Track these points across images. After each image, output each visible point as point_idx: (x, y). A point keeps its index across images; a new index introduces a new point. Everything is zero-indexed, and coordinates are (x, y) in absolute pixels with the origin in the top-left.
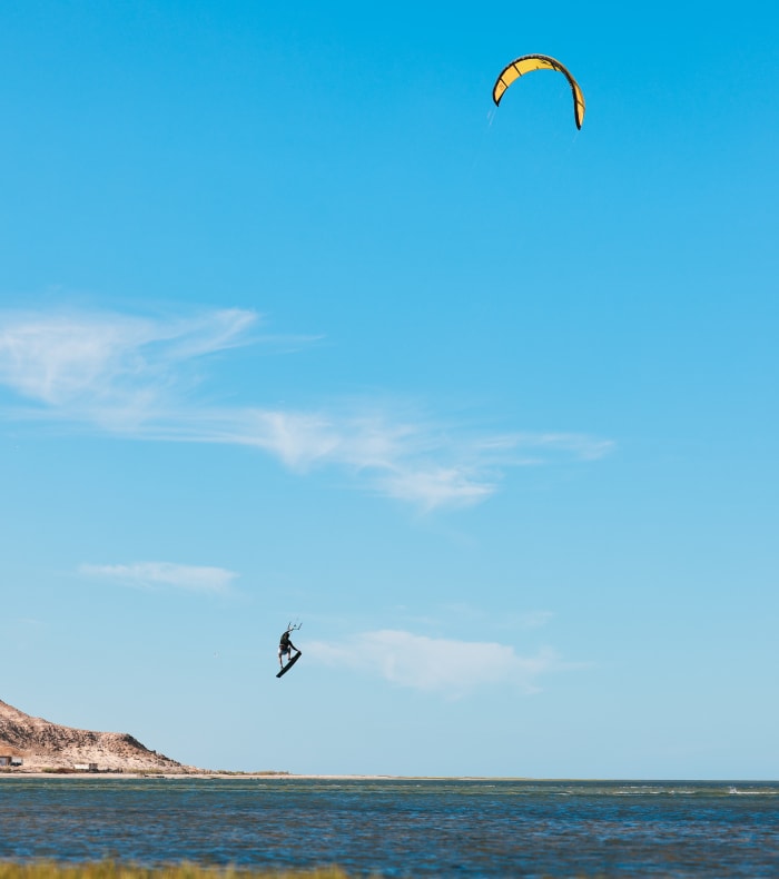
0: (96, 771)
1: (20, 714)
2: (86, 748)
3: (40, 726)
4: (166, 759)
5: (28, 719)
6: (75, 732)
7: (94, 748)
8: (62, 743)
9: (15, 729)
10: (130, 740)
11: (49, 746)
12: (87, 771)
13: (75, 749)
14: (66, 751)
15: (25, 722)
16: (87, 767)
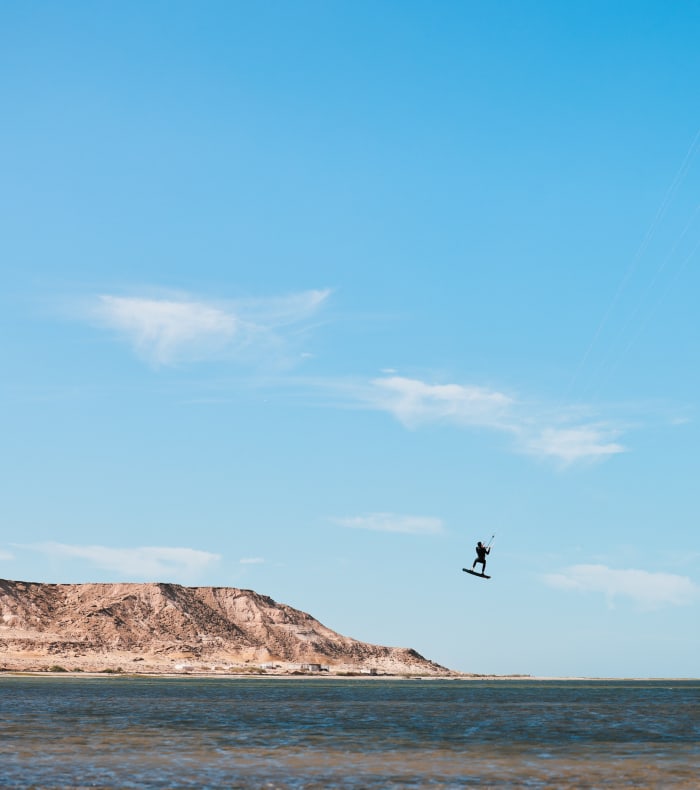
0: (376, 674)
1: (336, 635)
2: (382, 658)
3: (349, 643)
4: (439, 666)
5: (341, 638)
6: (374, 648)
7: (387, 659)
8: (365, 655)
9: (330, 645)
10: (413, 653)
11: (356, 657)
12: (368, 675)
13: (374, 659)
14: (367, 661)
15: (339, 640)
16: (369, 672)
